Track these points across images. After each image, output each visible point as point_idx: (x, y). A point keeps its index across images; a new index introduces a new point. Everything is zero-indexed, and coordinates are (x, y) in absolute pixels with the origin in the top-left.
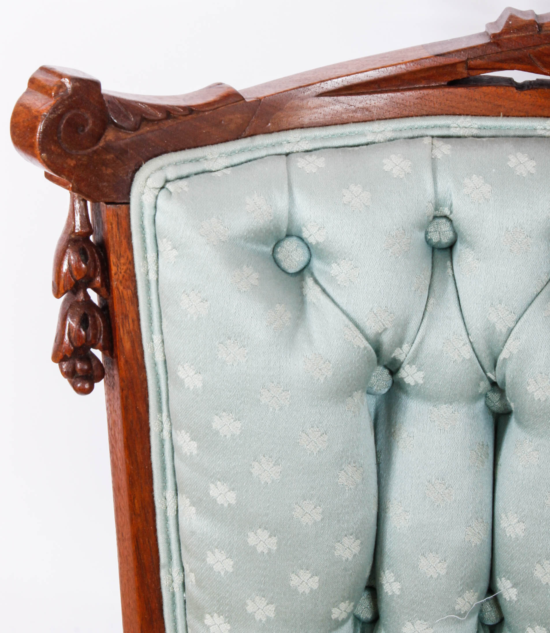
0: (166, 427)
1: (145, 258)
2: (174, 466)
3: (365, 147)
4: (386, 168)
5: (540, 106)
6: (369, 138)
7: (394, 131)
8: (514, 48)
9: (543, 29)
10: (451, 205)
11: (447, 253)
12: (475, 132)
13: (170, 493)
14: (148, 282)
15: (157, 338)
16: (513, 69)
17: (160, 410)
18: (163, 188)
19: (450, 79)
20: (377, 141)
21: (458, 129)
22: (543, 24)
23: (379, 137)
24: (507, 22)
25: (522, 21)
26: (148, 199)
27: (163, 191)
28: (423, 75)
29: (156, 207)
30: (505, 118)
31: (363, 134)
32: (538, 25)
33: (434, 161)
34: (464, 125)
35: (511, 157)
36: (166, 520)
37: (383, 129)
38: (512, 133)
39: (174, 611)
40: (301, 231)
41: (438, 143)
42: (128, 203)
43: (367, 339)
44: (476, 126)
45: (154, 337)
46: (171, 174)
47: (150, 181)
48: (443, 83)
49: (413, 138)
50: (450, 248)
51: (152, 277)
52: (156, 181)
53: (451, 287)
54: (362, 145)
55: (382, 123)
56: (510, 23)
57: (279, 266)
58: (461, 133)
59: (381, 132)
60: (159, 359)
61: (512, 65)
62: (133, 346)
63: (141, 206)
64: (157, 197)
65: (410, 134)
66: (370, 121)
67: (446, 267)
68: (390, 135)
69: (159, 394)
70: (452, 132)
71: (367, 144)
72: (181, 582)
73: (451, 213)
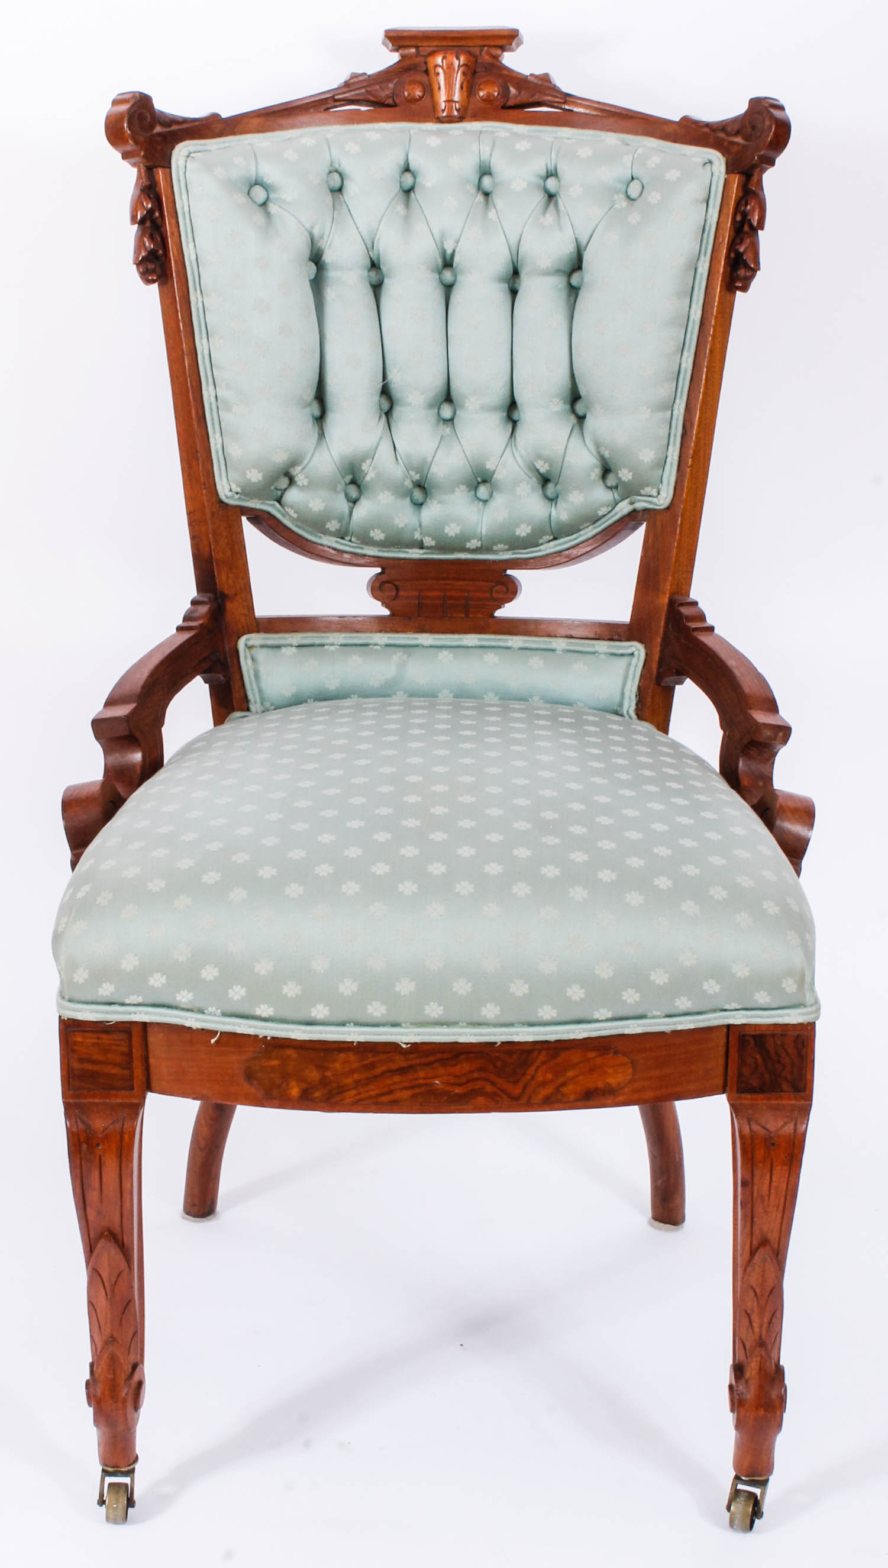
0: (200, 299)
1: (181, 199)
2: (206, 323)
3: (290, 140)
8: (357, 88)
9: (371, 77)
10: (339, 160)
11: (339, 192)
13: (205, 340)
14: (184, 213)
15: (191, 245)
17: (196, 290)
18: (188, 157)
19: (325, 107)
26: (181, 163)
27: (189, 158)
29: (186, 167)
32: (368, 75)
36: (204, 358)
39: (212, 414)
40: (262, 180)
42: (170, 168)
43: (306, 229)
45: (190, 245)
46: (192, 149)
47: (181, 153)
48: (321, 110)
50: (340, 190)
51: (186, 209)
52: (185, 152)
53: (345, 207)
57: (252, 200)
60: (193, 257)
62: (178, 252)
63: (178, 167)
64: (186, 161)
67: (339, 198)
69: (194, 280)
72: (215, 395)
73: (339, 166)
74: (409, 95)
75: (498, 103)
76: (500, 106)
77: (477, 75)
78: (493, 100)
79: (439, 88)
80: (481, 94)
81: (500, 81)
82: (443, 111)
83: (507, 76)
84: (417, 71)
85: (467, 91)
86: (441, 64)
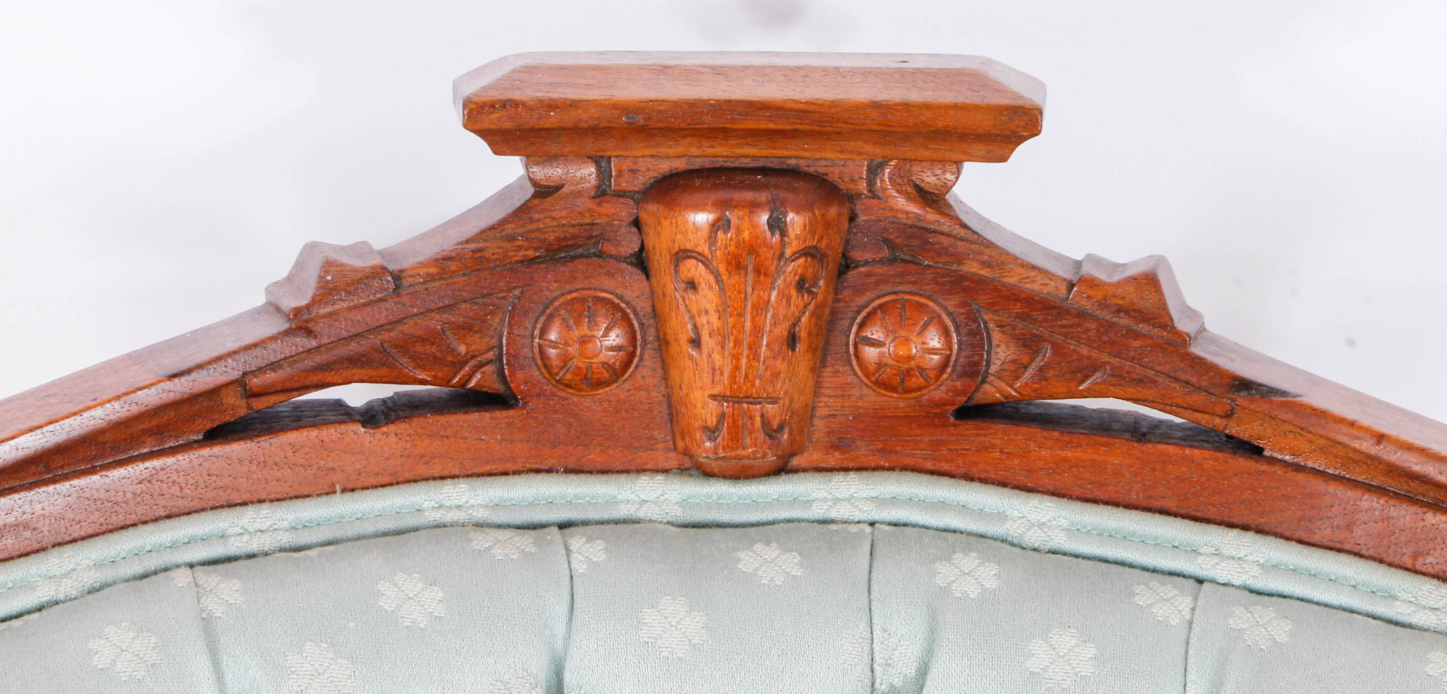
3: (36, 615)
4: (100, 661)
5: (422, 457)
6: (43, 594)
7: (98, 565)
8: (345, 334)
9: (405, 283)
12: (286, 539)
16: (350, 383)
19: (209, 426)
20: (61, 596)
21: (246, 538)
22: (401, 271)
23: (67, 588)
24: (321, 278)
25: (355, 270)
28: (145, 426)
30: (348, 495)
31: (27, 586)
32: (391, 274)
33: (207, 623)
34: (257, 526)
35: (383, 586)
37: (72, 566)
38: (368, 528)
41: (210, 578)
44: (285, 524)
48: (195, 438)
49: (145, 576)
54: (29, 612)
55: (68, 550)
56: (329, 278)
58: (254, 546)
59: (66, 575)
61: (346, 373)
65: (138, 568)
66: (37, 551)
68: (91, 578)
70: (234, 547)
71: (40, 609)
74: (566, 359)
75: (939, 393)
76: (951, 409)
77: (852, 275)
78: (920, 389)
79: (696, 342)
80: (870, 353)
81: (951, 303)
82: (712, 432)
83: (980, 283)
84: (600, 255)
85: (812, 350)
86: (704, 248)
